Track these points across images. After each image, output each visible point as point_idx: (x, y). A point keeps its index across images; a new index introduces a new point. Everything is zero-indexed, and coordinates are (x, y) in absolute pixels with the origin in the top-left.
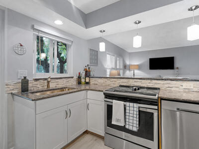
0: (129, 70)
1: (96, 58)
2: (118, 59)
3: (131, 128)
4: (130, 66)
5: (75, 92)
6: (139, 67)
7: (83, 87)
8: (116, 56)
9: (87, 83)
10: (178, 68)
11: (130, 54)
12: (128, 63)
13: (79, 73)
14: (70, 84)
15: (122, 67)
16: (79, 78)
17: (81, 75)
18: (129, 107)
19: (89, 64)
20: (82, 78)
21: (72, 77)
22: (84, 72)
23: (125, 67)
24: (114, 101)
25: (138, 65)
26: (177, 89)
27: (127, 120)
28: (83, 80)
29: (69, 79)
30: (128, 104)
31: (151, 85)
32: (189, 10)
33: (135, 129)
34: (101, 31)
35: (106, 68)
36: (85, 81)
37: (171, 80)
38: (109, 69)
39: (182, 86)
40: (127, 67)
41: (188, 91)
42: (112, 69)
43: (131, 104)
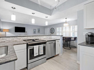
27: (40, 52)
33: (43, 53)
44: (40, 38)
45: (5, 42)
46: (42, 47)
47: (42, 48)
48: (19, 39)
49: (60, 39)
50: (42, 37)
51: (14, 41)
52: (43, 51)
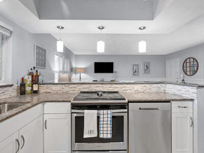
0: (76, 73)
1: (43, 58)
2: (66, 61)
3: (105, 136)
4: (76, 69)
5: (29, 108)
6: (85, 70)
7: (28, 98)
8: (63, 57)
9: (36, 92)
10: (116, 72)
11: (76, 56)
12: (74, 66)
13: (23, 79)
14: (8, 96)
15: (69, 70)
16: (23, 85)
17: (25, 82)
18: (103, 114)
19: (35, 66)
20: (26, 85)
21: (11, 86)
22: (30, 77)
23: (72, 70)
24: (86, 111)
25: (84, 68)
26: (130, 91)
27: (102, 129)
28: (28, 89)
29: (6, 89)
30: (101, 112)
31: (111, 90)
32: (140, 29)
33: (109, 136)
34: (58, 27)
35: (54, 71)
36: (32, 89)
37: (127, 84)
38: (58, 72)
39: (134, 88)
40: (74, 70)
41: (137, 92)
42: (61, 72)
43: (105, 111)
44: (124, 89)
45: (50, 92)
46: (109, 116)
47: (109, 119)
48: (72, 89)
49: (192, 100)
50: (129, 85)
51: (63, 93)
52: (110, 129)
